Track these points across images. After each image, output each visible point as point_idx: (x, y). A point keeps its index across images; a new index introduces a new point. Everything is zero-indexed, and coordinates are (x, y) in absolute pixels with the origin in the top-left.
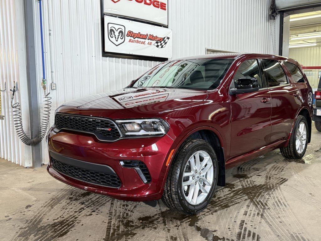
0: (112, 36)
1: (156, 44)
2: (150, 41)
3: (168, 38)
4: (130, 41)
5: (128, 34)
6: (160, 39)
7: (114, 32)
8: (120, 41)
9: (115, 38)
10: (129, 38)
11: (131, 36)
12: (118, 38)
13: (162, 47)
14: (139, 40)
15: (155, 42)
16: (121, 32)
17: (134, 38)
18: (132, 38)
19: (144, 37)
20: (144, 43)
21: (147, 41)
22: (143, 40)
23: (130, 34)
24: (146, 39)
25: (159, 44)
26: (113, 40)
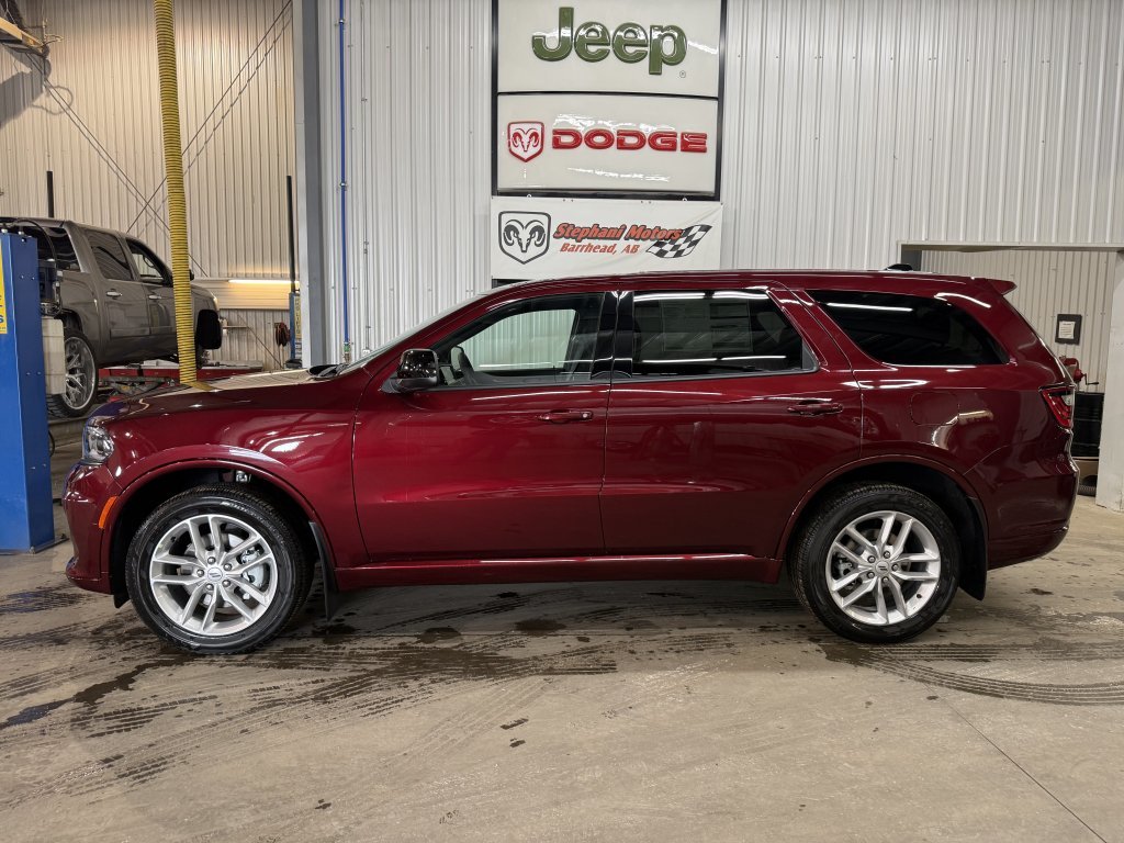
0: (510, 242)
1: (657, 249)
2: (632, 242)
3: (706, 228)
4: (564, 248)
5: (558, 232)
6: (673, 235)
7: (516, 231)
8: (533, 250)
9: (521, 245)
10: (563, 241)
11: (567, 235)
12: (528, 245)
13: (679, 254)
14: (595, 243)
15: (650, 243)
16: (539, 229)
17: (579, 238)
18: (572, 242)
19: (614, 234)
20: (611, 250)
21: (622, 244)
22: (610, 243)
23: (567, 231)
24: (618, 239)
25: (668, 247)
26: (515, 250)
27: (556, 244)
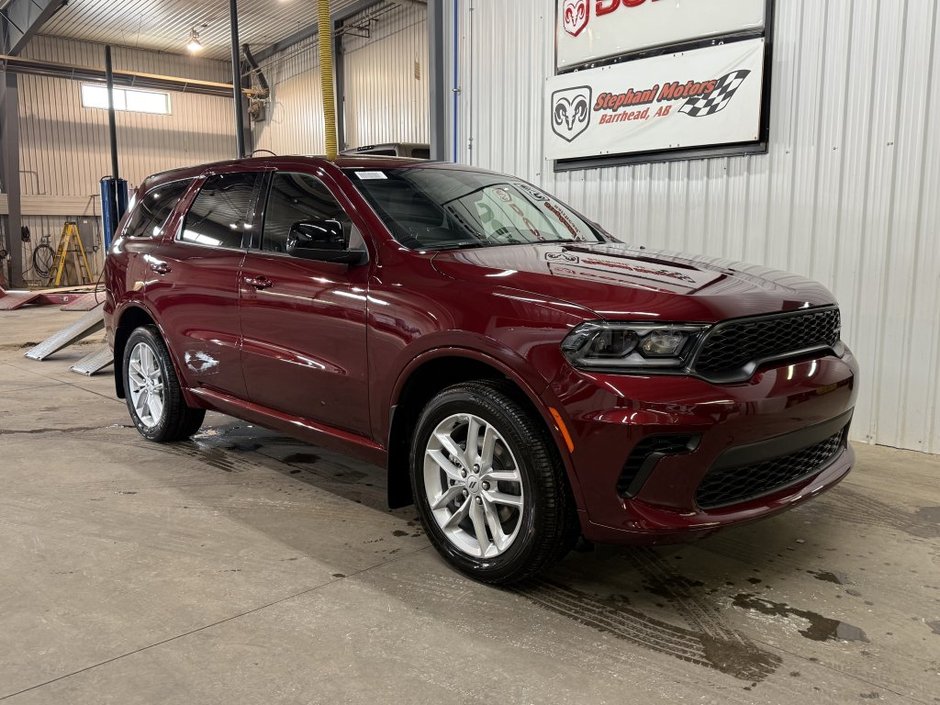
0: (560, 121)
1: (689, 108)
2: (665, 103)
3: (743, 74)
4: (603, 120)
5: (597, 104)
6: (706, 88)
7: (565, 110)
9: (567, 122)
10: (602, 112)
11: (605, 105)
12: (573, 121)
13: (712, 110)
14: (629, 109)
15: (683, 101)
16: (582, 104)
17: (615, 108)
18: (609, 112)
19: (645, 97)
20: (643, 115)
21: (655, 106)
22: (642, 108)
23: (608, 101)
24: (651, 102)
25: (701, 103)
26: (562, 129)
27: (596, 116)
